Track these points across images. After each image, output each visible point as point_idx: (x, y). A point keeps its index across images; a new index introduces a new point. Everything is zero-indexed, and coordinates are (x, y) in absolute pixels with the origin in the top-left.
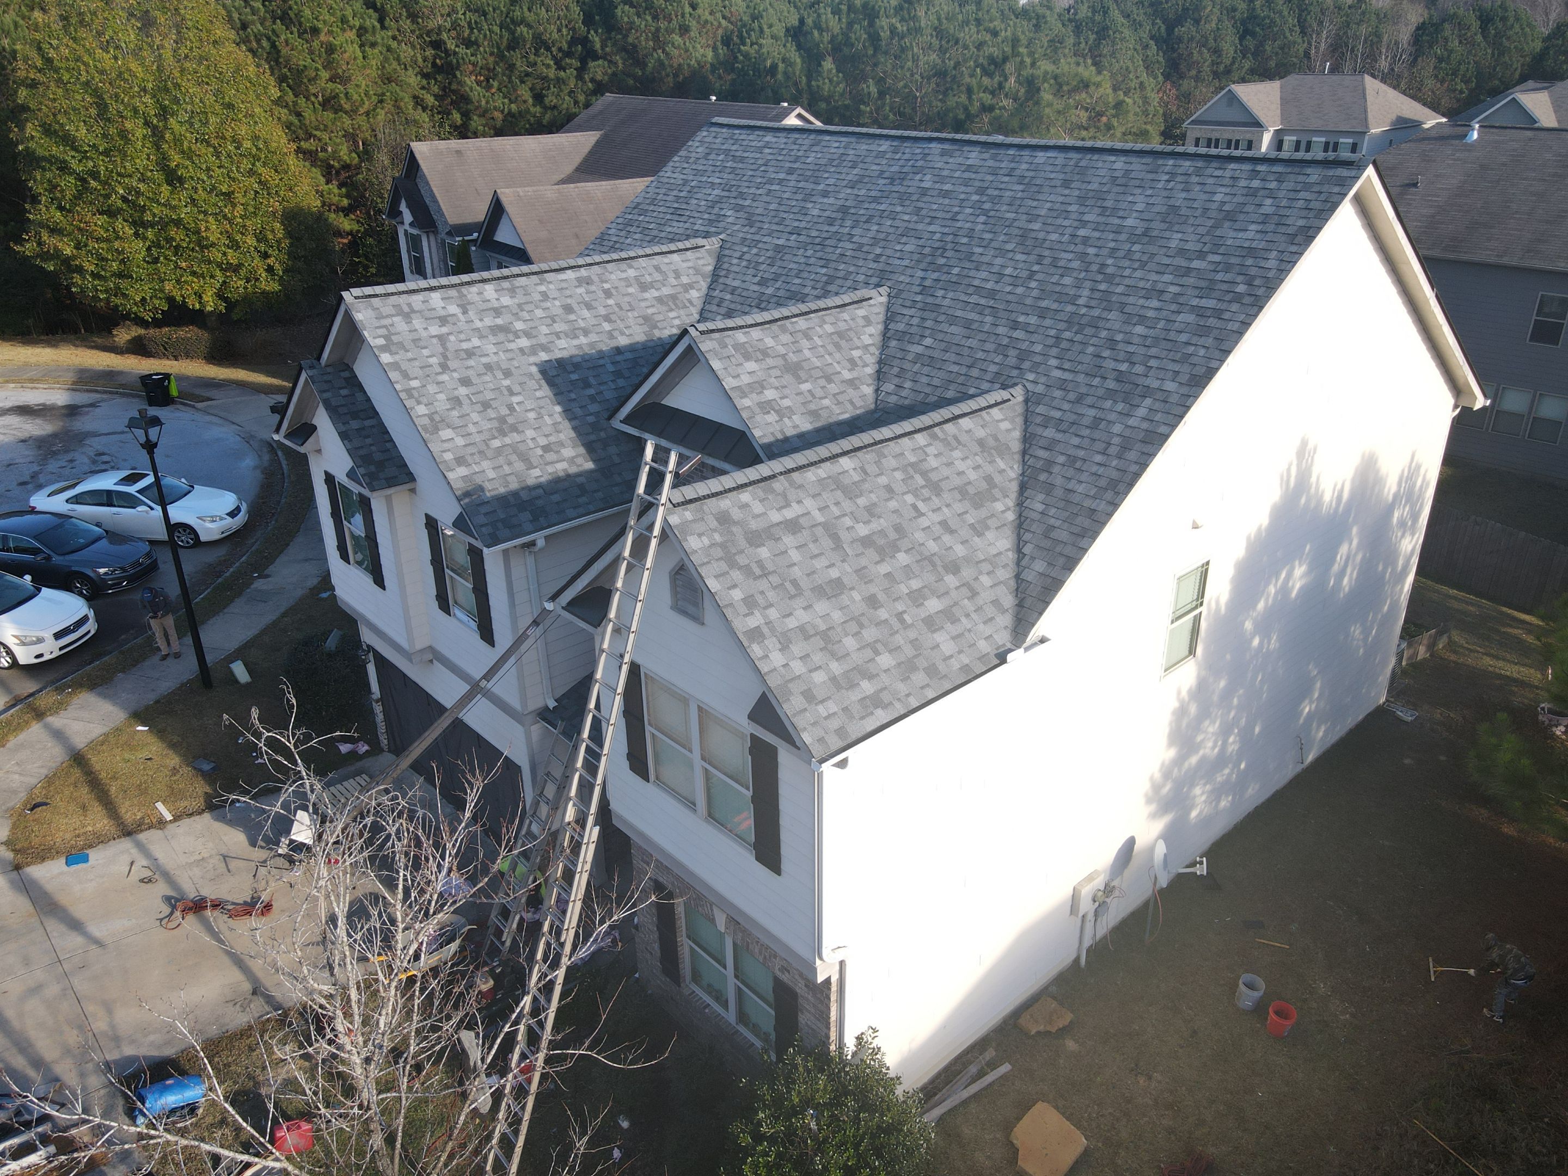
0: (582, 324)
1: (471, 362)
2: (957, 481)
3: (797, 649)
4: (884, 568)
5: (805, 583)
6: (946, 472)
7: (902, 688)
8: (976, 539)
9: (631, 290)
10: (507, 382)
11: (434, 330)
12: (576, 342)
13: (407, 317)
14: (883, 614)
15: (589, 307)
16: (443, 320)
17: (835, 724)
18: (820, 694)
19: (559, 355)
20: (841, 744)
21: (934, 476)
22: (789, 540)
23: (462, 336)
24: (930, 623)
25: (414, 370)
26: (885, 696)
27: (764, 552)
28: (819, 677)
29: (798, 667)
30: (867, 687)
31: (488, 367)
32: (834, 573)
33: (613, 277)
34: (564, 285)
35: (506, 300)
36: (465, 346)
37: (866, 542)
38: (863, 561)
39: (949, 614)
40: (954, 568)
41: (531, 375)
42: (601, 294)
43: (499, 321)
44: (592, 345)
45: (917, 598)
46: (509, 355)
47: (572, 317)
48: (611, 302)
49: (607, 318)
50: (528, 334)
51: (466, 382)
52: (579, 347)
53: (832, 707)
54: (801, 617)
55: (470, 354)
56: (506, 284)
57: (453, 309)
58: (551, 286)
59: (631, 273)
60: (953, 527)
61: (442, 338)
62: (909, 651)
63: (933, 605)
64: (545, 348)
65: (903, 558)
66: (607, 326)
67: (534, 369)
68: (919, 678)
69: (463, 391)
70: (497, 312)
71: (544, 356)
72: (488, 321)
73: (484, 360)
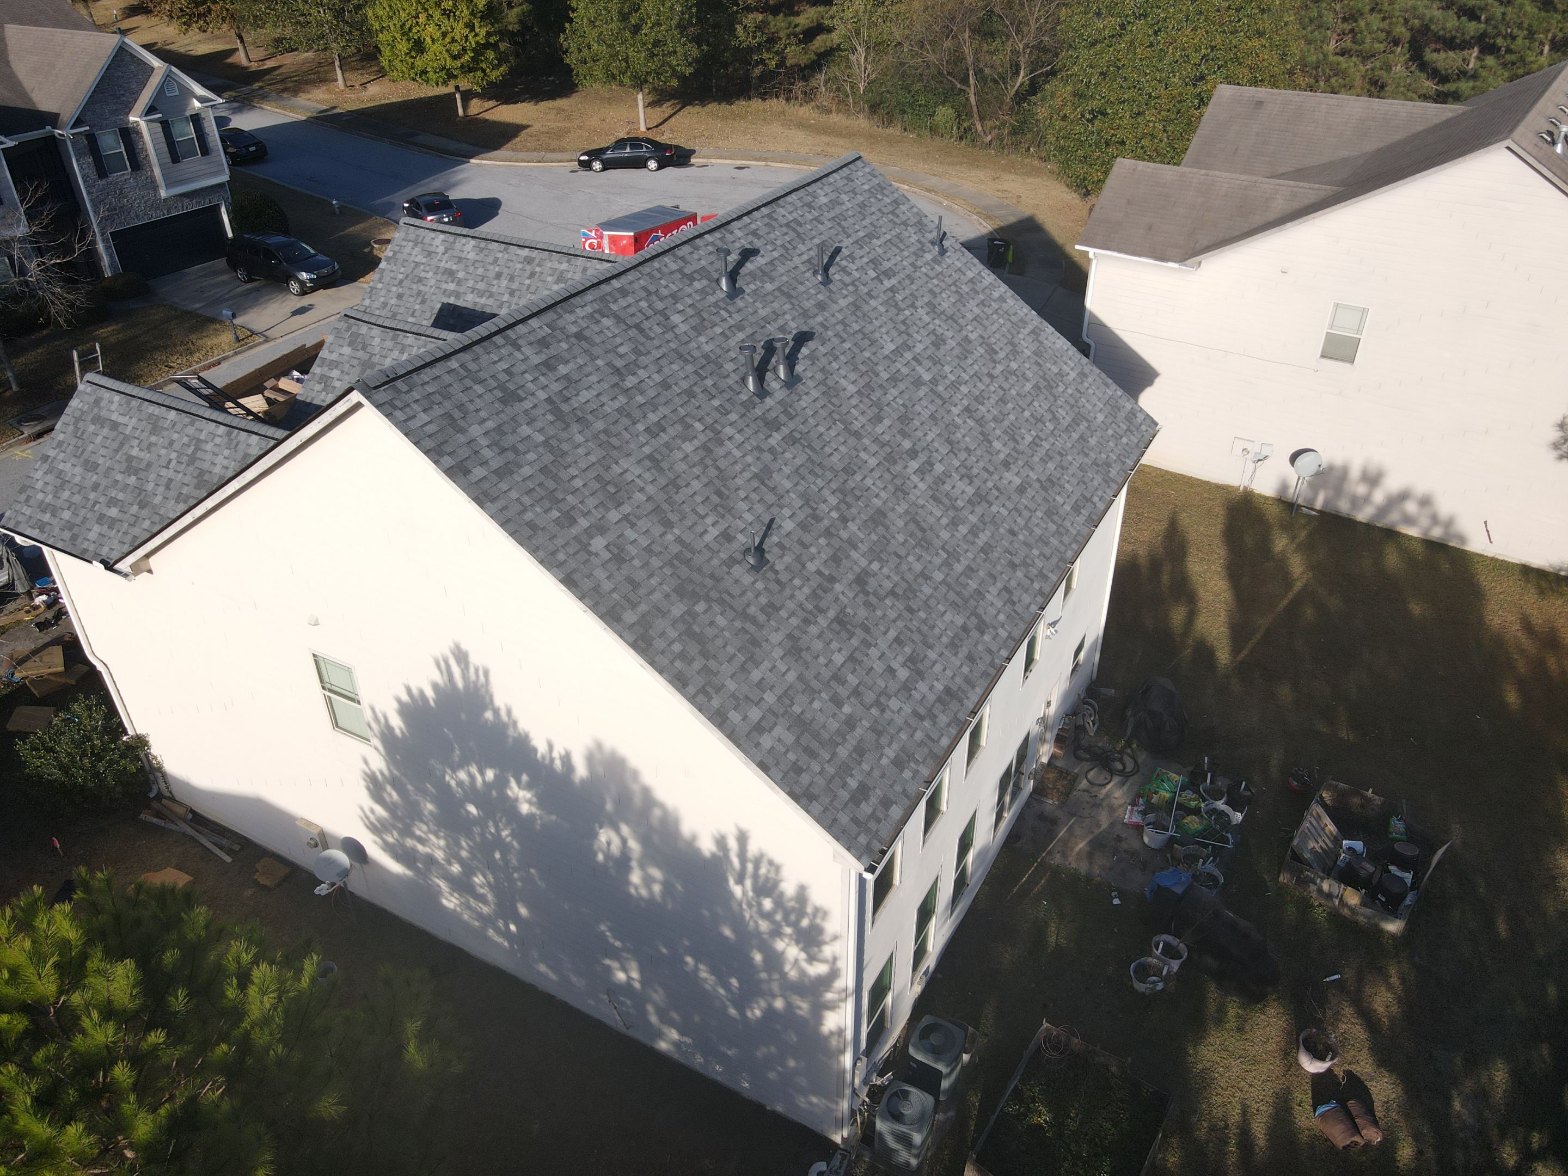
0: (494, 289)
1: (414, 286)
2: (206, 466)
3: (49, 478)
4: (119, 477)
5: (85, 455)
6: (208, 457)
7: (56, 531)
8: (173, 502)
9: (550, 279)
10: (417, 307)
11: (420, 259)
12: (478, 300)
13: (416, 243)
14: (92, 496)
15: (512, 279)
16: (430, 254)
17: (20, 518)
18: (32, 502)
19: (460, 303)
20: (11, 527)
21: (199, 454)
22: (105, 431)
23: (427, 268)
24: (101, 519)
25: (386, 279)
26: (47, 528)
27: (92, 428)
28: (40, 496)
29: (39, 485)
30: (47, 517)
31: (419, 293)
32: (101, 461)
33: (549, 265)
34: (514, 258)
35: (472, 256)
36: (423, 275)
37: (130, 458)
38: (117, 466)
39: (112, 523)
40: (142, 505)
41: (433, 309)
42: (527, 274)
43: (454, 267)
44: (484, 306)
45: (113, 502)
46: (437, 291)
47: (495, 282)
48: (527, 282)
49: (512, 293)
50: (459, 283)
51: (400, 297)
52: (476, 304)
53: (28, 512)
54: (66, 467)
55: (420, 280)
56: (483, 244)
57: (441, 249)
58: (506, 256)
59: (564, 266)
60: (171, 486)
61: (417, 264)
62: (78, 520)
63: (113, 512)
64: (458, 295)
65: (132, 480)
66: (506, 298)
67: (439, 306)
68: (67, 535)
69: (393, 301)
70: (460, 260)
71: (452, 300)
72: (448, 266)
73: (422, 288)
